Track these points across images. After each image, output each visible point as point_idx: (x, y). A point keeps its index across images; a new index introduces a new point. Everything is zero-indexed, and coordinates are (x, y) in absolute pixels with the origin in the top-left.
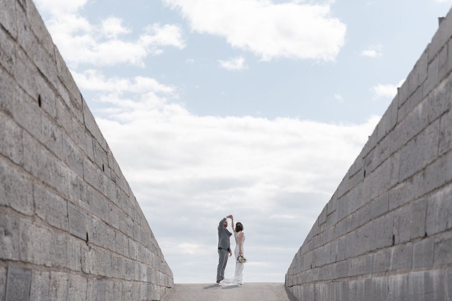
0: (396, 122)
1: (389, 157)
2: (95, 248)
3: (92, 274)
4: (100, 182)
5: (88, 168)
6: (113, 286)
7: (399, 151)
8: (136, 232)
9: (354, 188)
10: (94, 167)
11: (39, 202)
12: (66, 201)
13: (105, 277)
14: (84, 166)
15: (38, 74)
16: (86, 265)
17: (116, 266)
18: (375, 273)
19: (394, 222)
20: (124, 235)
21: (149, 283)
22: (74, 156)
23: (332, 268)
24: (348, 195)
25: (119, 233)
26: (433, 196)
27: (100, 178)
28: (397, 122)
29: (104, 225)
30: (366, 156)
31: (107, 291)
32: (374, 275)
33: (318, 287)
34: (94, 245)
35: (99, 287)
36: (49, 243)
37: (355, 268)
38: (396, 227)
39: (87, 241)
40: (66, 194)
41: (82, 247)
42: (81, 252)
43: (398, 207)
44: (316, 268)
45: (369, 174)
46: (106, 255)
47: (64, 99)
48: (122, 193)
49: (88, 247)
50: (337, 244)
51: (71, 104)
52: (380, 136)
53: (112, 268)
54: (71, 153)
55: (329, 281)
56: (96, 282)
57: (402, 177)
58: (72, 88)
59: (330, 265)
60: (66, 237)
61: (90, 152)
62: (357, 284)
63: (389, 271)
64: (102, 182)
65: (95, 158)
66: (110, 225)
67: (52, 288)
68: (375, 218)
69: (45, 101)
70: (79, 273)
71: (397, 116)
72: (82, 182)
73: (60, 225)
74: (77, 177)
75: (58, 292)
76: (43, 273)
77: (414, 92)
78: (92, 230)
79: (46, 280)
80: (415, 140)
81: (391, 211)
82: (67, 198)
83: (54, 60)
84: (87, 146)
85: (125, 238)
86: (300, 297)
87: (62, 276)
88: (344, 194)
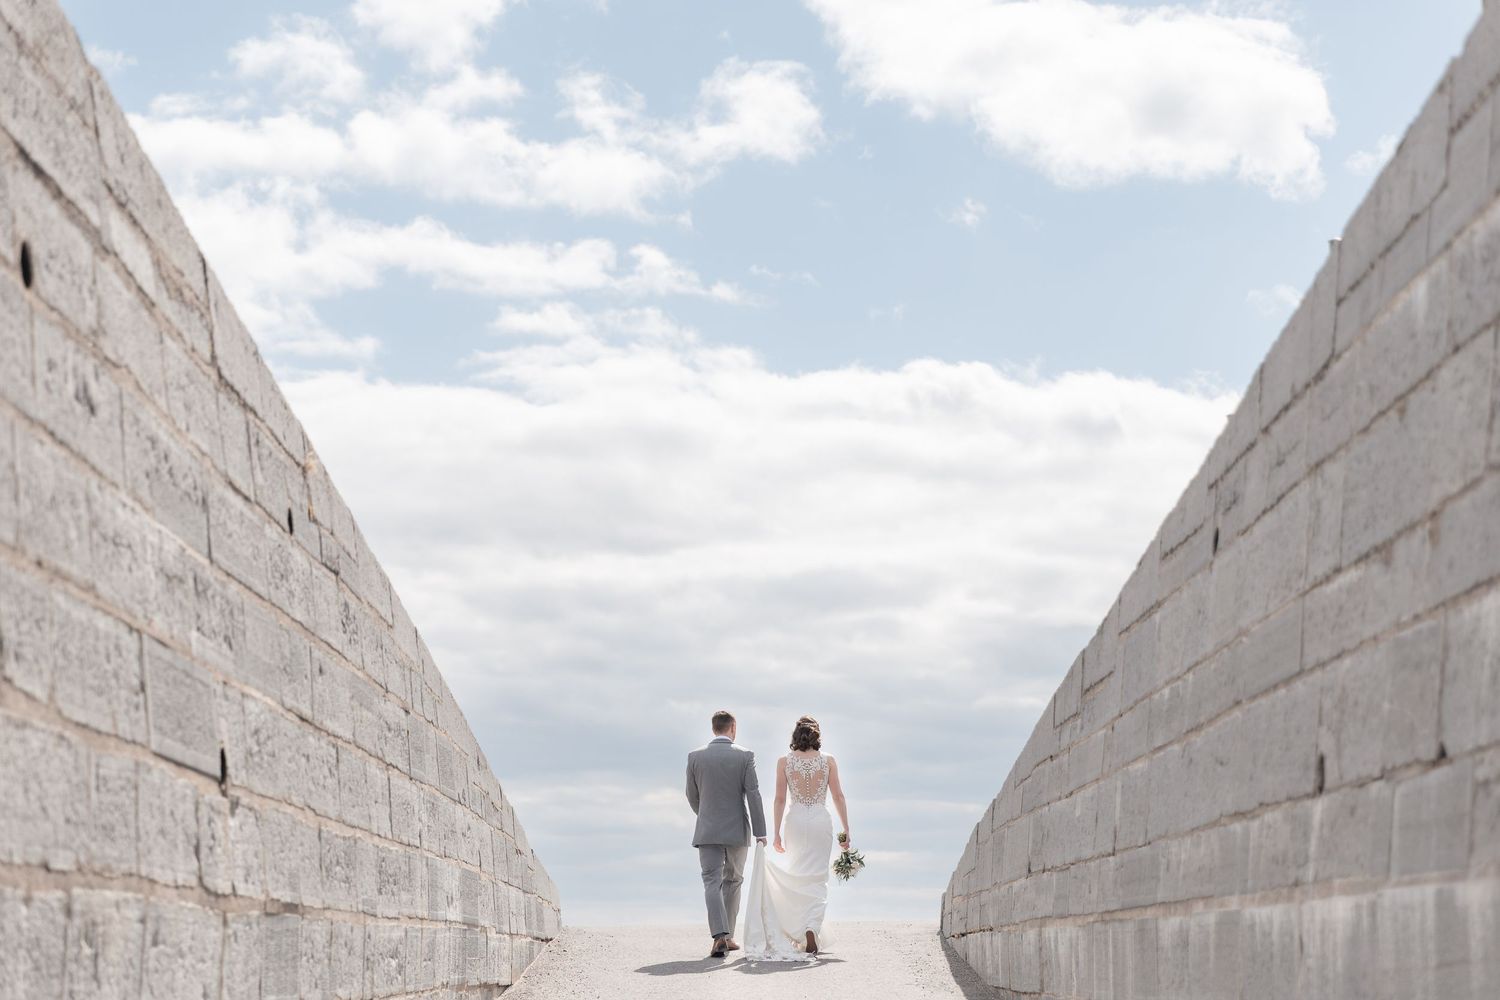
0: (1328, 352)
1: (1304, 479)
2: (256, 803)
3: (242, 897)
4: (276, 571)
5: (230, 518)
6: (328, 938)
7: (1342, 453)
8: (418, 750)
9: (1177, 594)
10: (253, 515)
11: (20, 633)
12: (135, 635)
13: (296, 906)
14: (213, 512)
15: (20, 164)
16: (216, 863)
17: (338, 869)
18: (1254, 891)
19: (1321, 709)
20: (373, 761)
21: (468, 925)
22: (170, 472)
23: (1100, 873)
24: (1157, 617)
25: (350, 753)
26: (1469, 611)
27: (276, 558)
28: (1333, 350)
29: (292, 722)
30: (1222, 478)
31: (305, 955)
32: (1249, 896)
33: (1052, 939)
34: (251, 792)
35: (273, 943)
36: (62, 786)
37: (1181, 872)
38: (1329, 729)
39: (223, 778)
40: (138, 610)
41: (200, 800)
42: (197, 820)
43: (1339, 656)
44: (1044, 871)
45: (1230, 543)
46: (299, 827)
47: (130, 267)
48: (366, 614)
49: (225, 800)
50: (1119, 791)
51: (157, 288)
52: (1272, 405)
53: (324, 874)
54: (159, 462)
55: (1091, 919)
56: (258, 924)
57: (1350, 548)
58: (165, 230)
59: (1092, 864)
60: (137, 764)
61: (236, 463)
62: (1188, 931)
63: (1304, 884)
64: (286, 570)
65: (255, 484)
66: (318, 724)
67: (75, 950)
68: (1254, 697)
69: (47, 266)
70: (188, 892)
71: (1332, 329)
72: (204, 568)
73: (109, 721)
74: (184, 550)
75: (101, 964)
76: (38, 894)
77: (1397, 240)
78: (245, 739)
79: (53, 922)
80: (1402, 412)
81: (1312, 670)
82: (140, 623)
83: (90, 121)
84: (223, 442)
85: (374, 768)
86: (990, 971)
87: (117, 905)
88: (1143, 615)
